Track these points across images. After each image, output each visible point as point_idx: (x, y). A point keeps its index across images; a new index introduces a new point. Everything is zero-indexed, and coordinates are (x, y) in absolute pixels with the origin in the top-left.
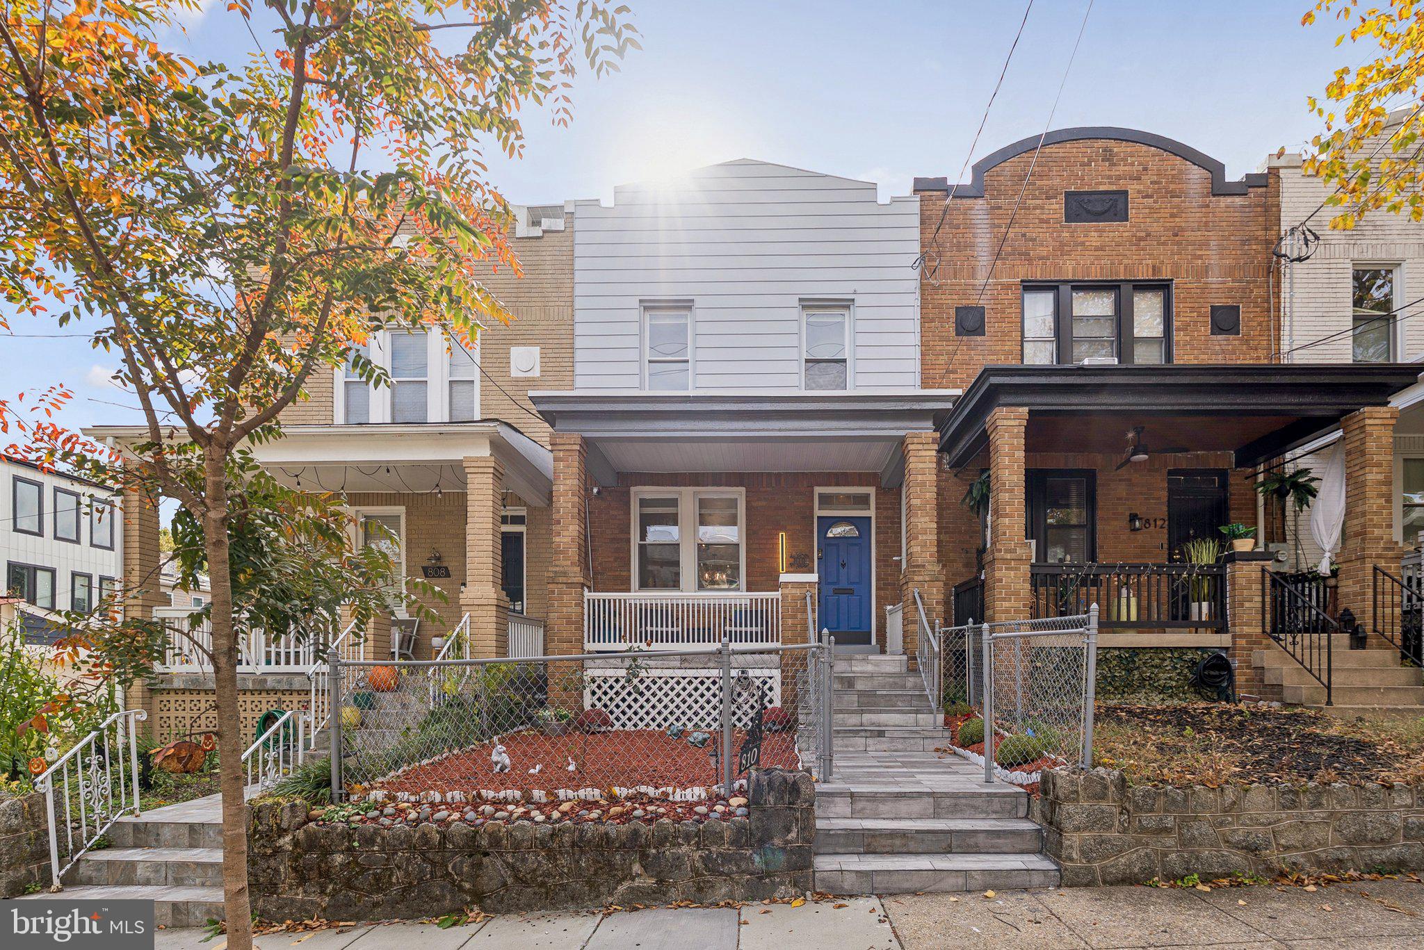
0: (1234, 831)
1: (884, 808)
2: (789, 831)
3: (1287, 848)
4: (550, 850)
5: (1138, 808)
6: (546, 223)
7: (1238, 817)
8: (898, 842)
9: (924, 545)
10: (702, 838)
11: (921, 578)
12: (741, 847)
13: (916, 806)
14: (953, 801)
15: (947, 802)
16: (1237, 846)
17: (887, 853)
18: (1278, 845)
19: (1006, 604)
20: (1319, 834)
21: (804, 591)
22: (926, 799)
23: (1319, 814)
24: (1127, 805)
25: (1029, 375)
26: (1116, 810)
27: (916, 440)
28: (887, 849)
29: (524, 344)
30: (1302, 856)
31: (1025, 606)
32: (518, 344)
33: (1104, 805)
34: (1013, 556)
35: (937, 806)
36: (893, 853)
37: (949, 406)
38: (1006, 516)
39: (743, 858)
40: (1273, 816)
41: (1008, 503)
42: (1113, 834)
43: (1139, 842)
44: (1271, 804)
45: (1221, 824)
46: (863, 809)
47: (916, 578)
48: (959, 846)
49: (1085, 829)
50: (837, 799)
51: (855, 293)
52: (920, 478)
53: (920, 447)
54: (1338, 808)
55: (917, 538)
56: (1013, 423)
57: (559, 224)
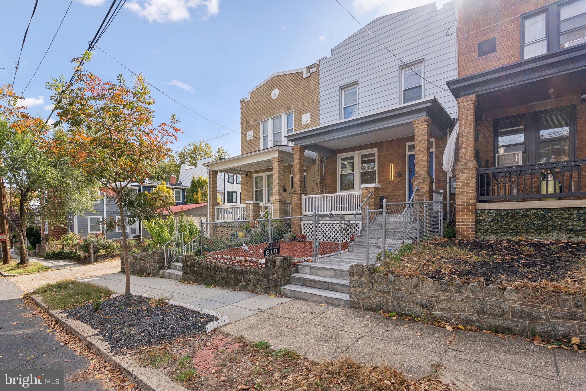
0: (417, 298)
1: (320, 272)
2: (274, 275)
3: (443, 310)
4: (227, 272)
5: (376, 282)
6: (311, 71)
7: (419, 292)
8: (313, 284)
9: (421, 167)
10: (256, 274)
11: (418, 181)
12: (263, 278)
13: (329, 273)
14: (341, 273)
15: (339, 273)
16: (417, 304)
17: (310, 287)
18: (438, 307)
19: (461, 190)
20: (459, 306)
21: (370, 190)
22: (332, 271)
23: (460, 296)
24: (372, 280)
25: (472, 79)
26: (367, 282)
27: (417, 122)
28: (310, 285)
29: (305, 113)
30: (451, 315)
31: (472, 190)
32: (304, 114)
33: (363, 279)
34: (465, 167)
35: (336, 274)
36: (311, 287)
37: (430, 104)
38: (463, 148)
39: (263, 281)
40: (436, 293)
41: (464, 142)
42: (366, 291)
43: (376, 295)
44: (434, 288)
45: (410, 294)
46: (314, 272)
47: (416, 182)
48: (331, 288)
49: (356, 287)
50: (306, 268)
51: (424, 55)
52: (419, 138)
53: (419, 125)
54: (471, 295)
55: (418, 164)
56: (466, 104)
57: (315, 69)
